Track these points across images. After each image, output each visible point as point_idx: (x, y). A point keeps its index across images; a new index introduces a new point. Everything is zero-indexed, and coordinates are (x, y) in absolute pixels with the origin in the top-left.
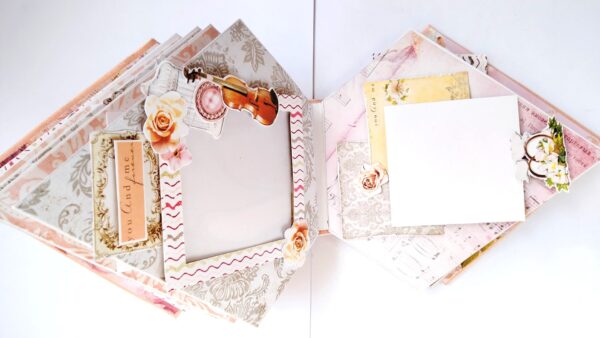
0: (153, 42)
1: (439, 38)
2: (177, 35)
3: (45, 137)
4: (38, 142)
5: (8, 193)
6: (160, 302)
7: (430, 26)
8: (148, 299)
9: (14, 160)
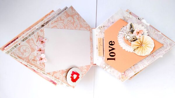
0: (53, 11)
1: (130, 13)
2: (60, 9)
3: (23, 35)
4: (21, 36)
5: (18, 49)
6: (52, 81)
7: (128, 9)
8: (48, 80)
9: (15, 41)
